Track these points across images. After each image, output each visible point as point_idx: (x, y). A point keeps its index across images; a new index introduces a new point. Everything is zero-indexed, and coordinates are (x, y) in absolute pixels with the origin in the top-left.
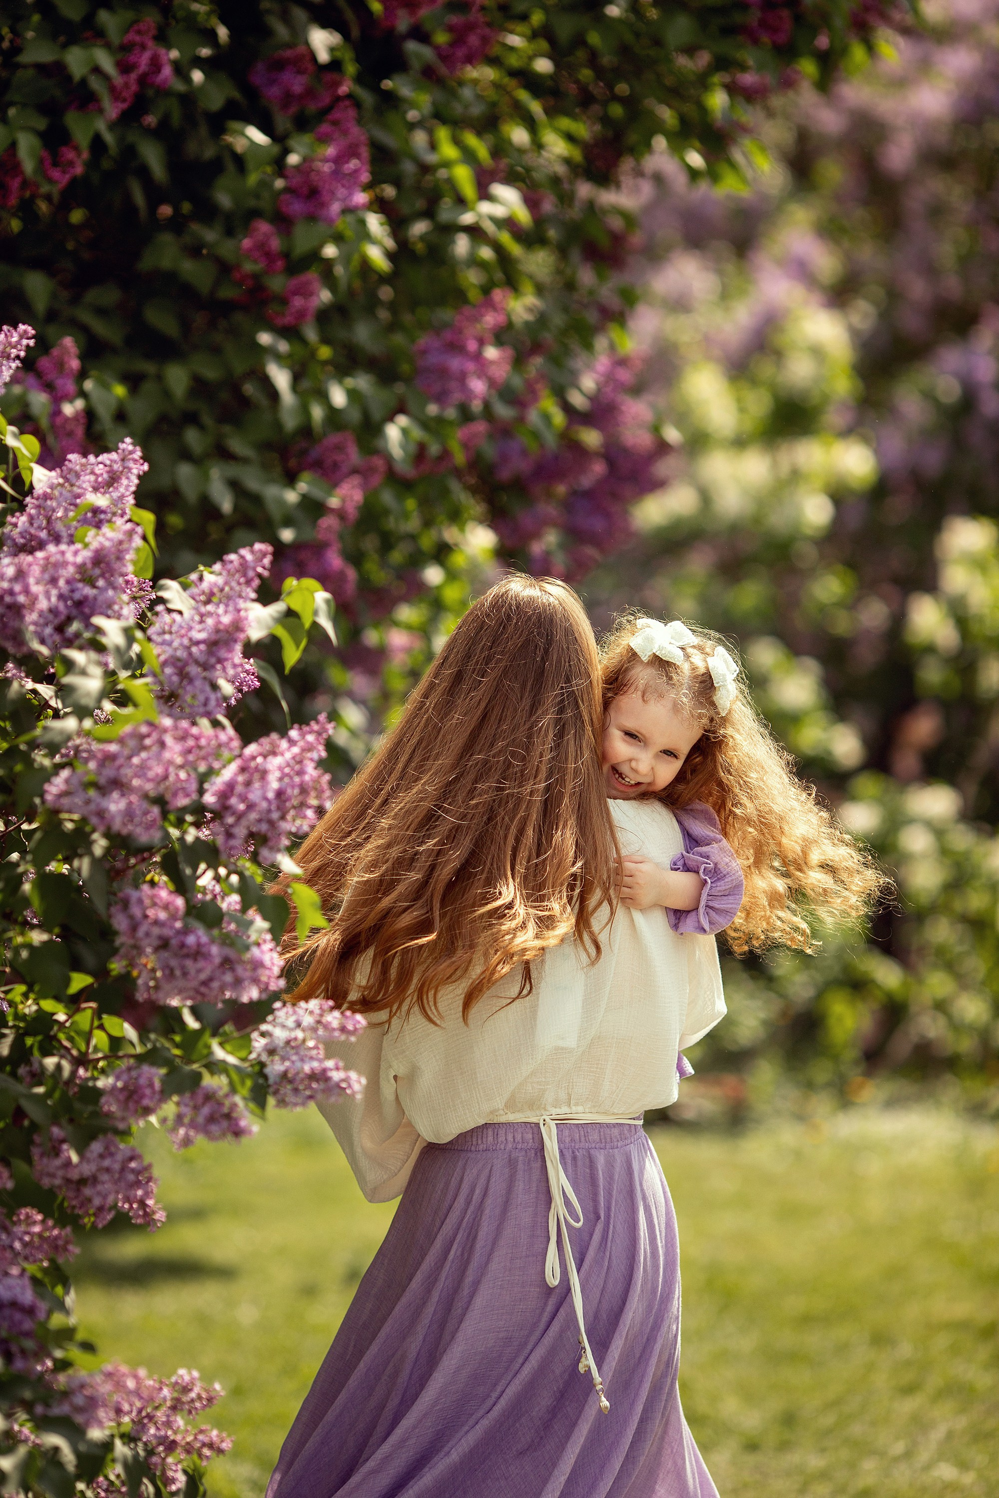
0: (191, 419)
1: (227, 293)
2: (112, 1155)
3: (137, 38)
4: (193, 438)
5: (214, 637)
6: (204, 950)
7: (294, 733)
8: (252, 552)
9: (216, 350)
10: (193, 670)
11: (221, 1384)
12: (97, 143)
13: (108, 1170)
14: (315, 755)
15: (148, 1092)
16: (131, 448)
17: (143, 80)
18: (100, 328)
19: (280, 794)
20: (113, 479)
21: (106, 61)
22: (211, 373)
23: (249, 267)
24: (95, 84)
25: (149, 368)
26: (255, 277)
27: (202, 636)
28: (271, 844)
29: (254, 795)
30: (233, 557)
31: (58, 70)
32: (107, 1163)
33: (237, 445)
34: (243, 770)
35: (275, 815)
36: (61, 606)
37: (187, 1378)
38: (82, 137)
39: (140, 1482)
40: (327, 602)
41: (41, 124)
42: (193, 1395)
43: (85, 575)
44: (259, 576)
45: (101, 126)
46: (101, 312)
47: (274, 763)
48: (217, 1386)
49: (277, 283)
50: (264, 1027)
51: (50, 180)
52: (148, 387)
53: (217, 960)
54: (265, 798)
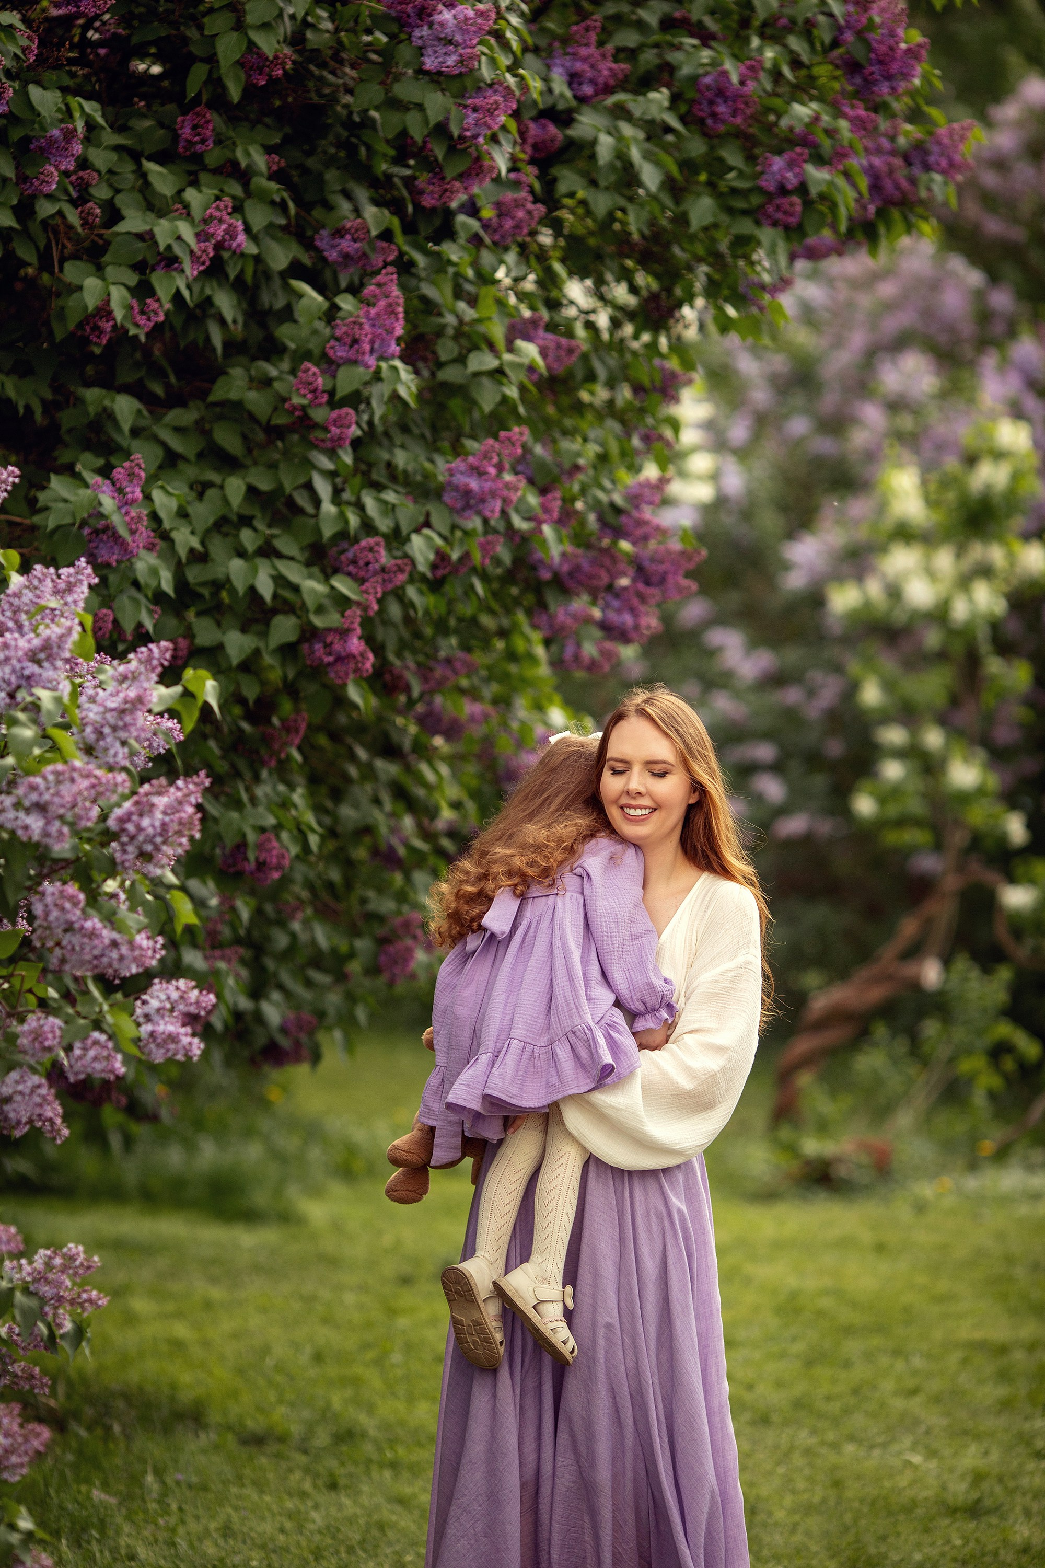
0: (246, 521)
1: (280, 420)
2: (25, 1082)
3: (218, 214)
4: (247, 538)
5: (122, 706)
6: (97, 932)
7: (180, 783)
8: (159, 647)
9: (273, 466)
10: (107, 730)
11: (100, 1256)
12: (177, 297)
13: (21, 1093)
14: (193, 799)
15: (50, 1036)
16: (84, 565)
17: (219, 246)
18: (176, 444)
19: (164, 824)
20: (70, 588)
21: (186, 231)
22: (264, 485)
23: (296, 400)
24: (178, 250)
25: (215, 477)
26: (303, 408)
27: (113, 705)
28: (154, 861)
29: (145, 822)
30: (143, 649)
31: (147, 237)
32: (20, 1087)
33: (285, 544)
34: (137, 803)
35: (159, 840)
36: (13, 679)
37: (74, 1251)
38: (164, 292)
39: (35, 1324)
40: (214, 687)
41: (133, 279)
42: (78, 1263)
43: (33, 657)
44: (162, 665)
45: (181, 284)
46: (178, 430)
47: (161, 801)
48: (96, 1258)
49: (320, 414)
50: (144, 997)
51: (137, 325)
52: (211, 493)
53: (107, 941)
54: (153, 826)
